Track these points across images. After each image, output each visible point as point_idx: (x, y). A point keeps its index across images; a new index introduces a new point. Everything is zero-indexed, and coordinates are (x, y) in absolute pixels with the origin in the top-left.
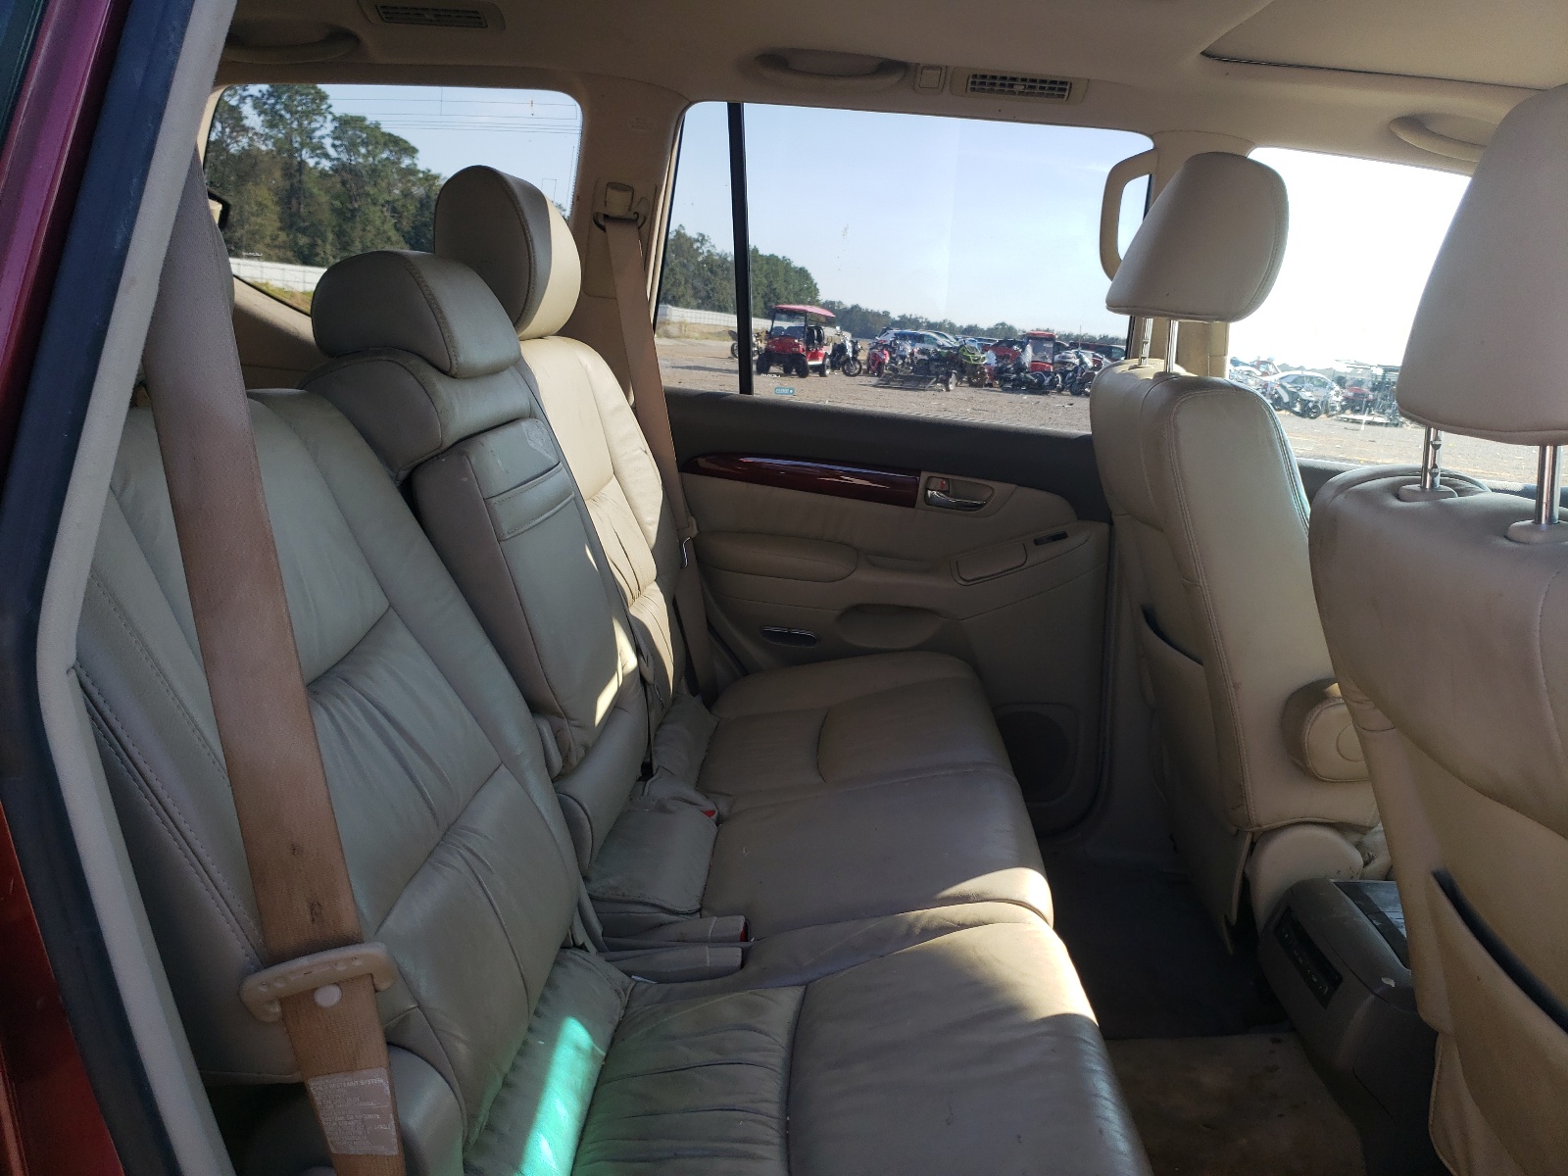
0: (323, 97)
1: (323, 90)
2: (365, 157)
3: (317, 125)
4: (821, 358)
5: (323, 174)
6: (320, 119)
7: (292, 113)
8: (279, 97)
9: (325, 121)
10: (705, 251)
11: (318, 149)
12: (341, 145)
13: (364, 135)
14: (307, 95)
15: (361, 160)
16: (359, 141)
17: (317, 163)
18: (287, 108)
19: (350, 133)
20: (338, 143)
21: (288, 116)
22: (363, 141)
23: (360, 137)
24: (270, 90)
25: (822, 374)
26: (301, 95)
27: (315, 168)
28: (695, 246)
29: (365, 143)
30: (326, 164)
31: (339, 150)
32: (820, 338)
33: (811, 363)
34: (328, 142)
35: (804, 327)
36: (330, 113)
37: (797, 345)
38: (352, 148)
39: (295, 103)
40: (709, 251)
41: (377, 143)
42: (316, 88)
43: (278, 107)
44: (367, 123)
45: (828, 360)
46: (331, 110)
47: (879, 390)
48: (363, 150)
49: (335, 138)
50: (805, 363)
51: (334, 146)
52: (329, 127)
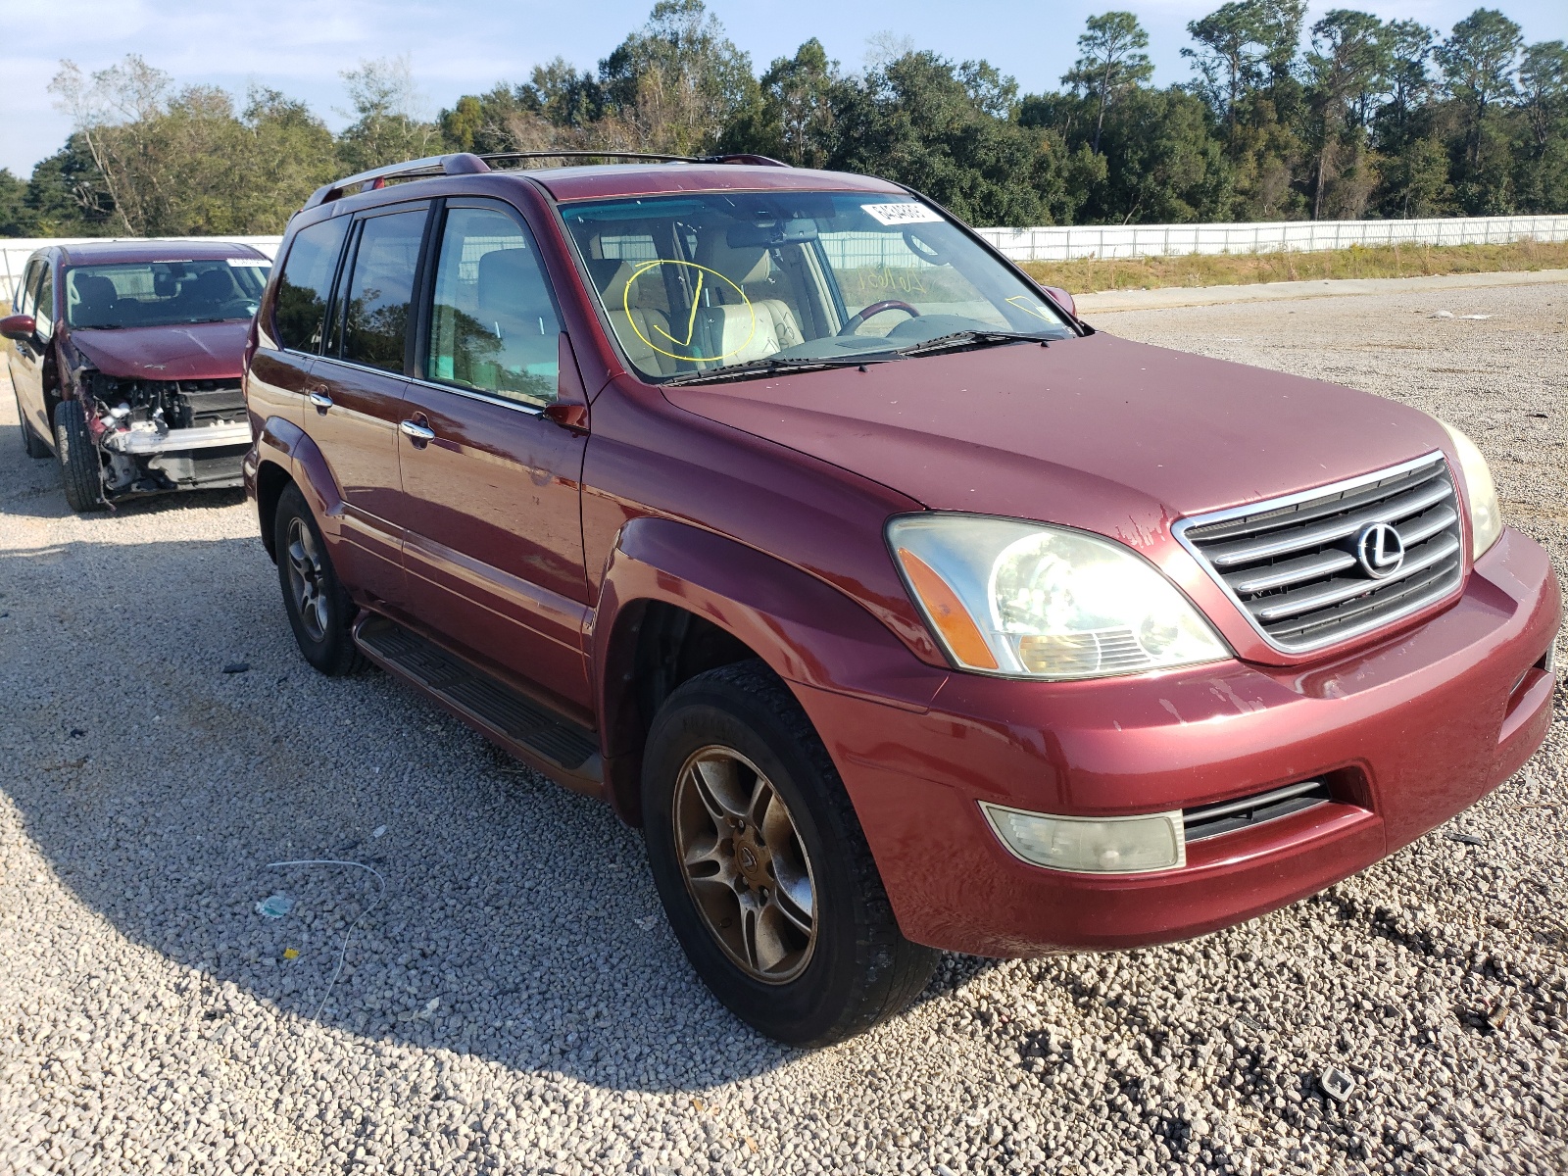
2: (1558, 85)
3: (1505, 62)
5: (1510, 113)
6: (1509, 54)
8: (1465, 41)
9: (1514, 56)
11: (1504, 87)
12: (1530, 78)
13: (1560, 61)
14: (1496, 32)
15: (1553, 90)
16: (1552, 69)
17: (1504, 103)
18: (1472, 51)
19: (1543, 62)
20: (1527, 76)
21: (1473, 59)
22: (1557, 67)
23: (1554, 64)
24: (1457, 35)
26: (1490, 33)
29: (1558, 71)
30: (1511, 102)
31: (1528, 83)
34: (1516, 78)
36: (1522, 45)
38: (1543, 77)
39: (1482, 43)
43: (1462, 52)
46: (1523, 41)
48: (1556, 79)
49: (1524, 72)
51: (1523, 80)
52: (1519, 60)
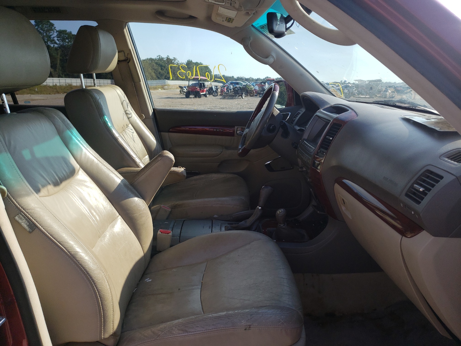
0: (53, 25)
1: (52, 22)
2: (68, 42)
3: (52, 34)
4: (205, 92)
5: (56, 49)
6: (52, 32)
7: (44, 31)
8: (39, 26)
9: (54, 32)
10: (176, 63)
11: (53, 41)
12: (60, 40)
13: (67, 36)
14: (47, 25)
15: (67, 44)
16: (65, 38)
17: (54, 46)
18: (41, 29)
19: (62, 35)
20: (59, 39)
21: (42, 32)
22: (67, 37)
23: (66, 36)
24: (36, 24)
25: (206, 97)
26: (46, 25)
27: (53, 47)
28: (173, 62)
29: (67, 38)
30: (56, 46)
31: (59, 41)
32: (204, 86)
33: (201, 93)
34: (56, 39)
35: (198, 83)
36: (55, 30)
37: (197, 89)
38: (63, 40)
39: (44, 27)
40: (177, 63)
41: (71, 38)
42: (50, 22)
43: (39, 29)
44: (67, 32)
45: (207, 92)
46: (55, 29)
47: (222, 100)
48: (67, 41)
49: (57, 37)
50: (200, 94)
51: (58, 40)
52: (55, 34)
